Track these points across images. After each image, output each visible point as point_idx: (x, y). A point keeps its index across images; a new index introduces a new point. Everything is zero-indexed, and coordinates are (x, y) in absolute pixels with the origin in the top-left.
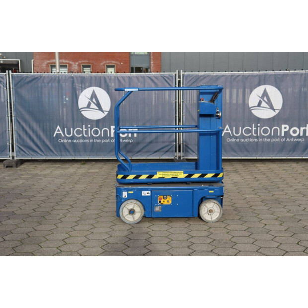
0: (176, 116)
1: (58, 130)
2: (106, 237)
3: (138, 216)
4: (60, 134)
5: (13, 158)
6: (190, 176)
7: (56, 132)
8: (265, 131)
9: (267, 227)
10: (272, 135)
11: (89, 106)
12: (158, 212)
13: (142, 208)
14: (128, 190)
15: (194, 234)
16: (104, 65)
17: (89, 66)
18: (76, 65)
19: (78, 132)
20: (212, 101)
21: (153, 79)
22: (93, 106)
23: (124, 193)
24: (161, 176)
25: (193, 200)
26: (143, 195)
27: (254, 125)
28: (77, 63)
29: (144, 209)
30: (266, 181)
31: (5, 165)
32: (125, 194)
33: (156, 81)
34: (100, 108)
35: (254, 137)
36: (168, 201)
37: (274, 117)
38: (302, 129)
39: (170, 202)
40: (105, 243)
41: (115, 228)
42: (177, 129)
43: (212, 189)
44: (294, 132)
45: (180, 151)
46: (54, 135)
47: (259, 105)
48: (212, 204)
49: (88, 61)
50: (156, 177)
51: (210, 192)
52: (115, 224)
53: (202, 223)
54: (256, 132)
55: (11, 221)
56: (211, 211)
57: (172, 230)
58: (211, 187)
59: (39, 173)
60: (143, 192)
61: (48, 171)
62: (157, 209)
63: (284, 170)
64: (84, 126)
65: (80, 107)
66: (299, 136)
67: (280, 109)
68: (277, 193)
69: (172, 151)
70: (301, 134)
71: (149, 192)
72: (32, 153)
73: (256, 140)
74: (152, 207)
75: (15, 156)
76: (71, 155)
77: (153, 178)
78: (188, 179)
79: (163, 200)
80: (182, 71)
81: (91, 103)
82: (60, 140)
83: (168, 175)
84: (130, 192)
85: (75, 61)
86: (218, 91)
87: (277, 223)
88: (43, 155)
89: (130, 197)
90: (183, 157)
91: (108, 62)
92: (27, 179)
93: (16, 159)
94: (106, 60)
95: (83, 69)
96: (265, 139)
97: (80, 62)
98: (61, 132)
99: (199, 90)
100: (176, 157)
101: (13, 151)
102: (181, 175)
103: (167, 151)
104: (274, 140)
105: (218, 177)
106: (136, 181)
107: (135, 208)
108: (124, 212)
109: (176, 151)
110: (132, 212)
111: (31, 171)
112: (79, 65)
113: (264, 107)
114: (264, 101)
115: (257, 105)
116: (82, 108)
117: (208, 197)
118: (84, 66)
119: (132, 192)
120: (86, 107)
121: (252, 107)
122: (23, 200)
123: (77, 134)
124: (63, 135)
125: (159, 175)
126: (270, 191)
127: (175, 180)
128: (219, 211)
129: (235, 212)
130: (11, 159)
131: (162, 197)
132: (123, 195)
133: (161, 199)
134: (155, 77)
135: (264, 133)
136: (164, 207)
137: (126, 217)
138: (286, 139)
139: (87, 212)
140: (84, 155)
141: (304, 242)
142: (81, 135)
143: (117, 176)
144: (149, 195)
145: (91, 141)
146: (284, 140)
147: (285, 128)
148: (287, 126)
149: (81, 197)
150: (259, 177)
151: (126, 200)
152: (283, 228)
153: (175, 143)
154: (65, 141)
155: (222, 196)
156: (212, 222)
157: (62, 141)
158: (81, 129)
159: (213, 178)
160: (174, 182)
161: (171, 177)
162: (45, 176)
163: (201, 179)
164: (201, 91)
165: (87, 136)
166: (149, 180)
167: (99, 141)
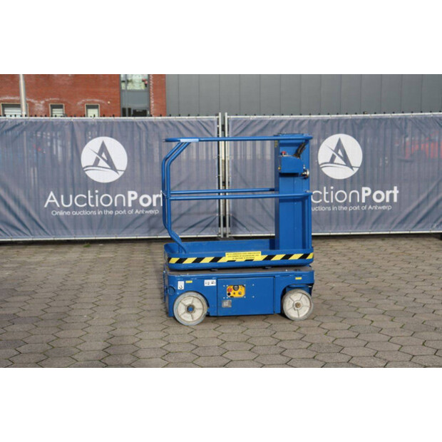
0: (219, 177)
1: (51, 198)
2: (163, 345)
3: (199, 314)
4: (55, 203)
6: (269, 257)
7: (48, 201)
8: (341, 196)
9: (374, 324)
10: (350, 201)
11: (96, 164)
12: (227, 308)
13: (205, 303)
14: (185, 279)
15: (281, 336)
16: (83, 105)
17: (61, 107)
18: (41, 105)
19: (81, 200)
20: (297, 154)
21: (187, 125)
22: (102, 163)
23: (179, 282)
24: (231, 259)
25: (274, 291)
26: (205, 285)
27: (325, 188)
28: (42, 102)
29: (208, 305)
30: (351, 265)
32: (181, 285)
33: (191, 128)
34: (112, 167)
35: (326, 205)
36: (240, 293)
37: (352, 177)
38: (388, 193)
39: (243, 294)
40: (165, 352)
41: (171, 331)
42: (221, 194)
43: (299, 275)
44: (379, 196)
45: (225, 226)
46: (46, 206)
47: (332, 161)
48: (300, 295)
49: (58, 99)
50: (223, 260)
51: (297, 278)
52: (168, 327)
53: (287, 322)
54: (328, 197)
55: (17, 327)
56: (297, 305)
57: (249, 332)
58: (298, 272)
59: (28, 260)
60: (206, 281)
61: (39, 258)
62: (226, 304)
63: (369, 249)
65: (84, 165)
66: (384, 203)
67: (359, 166)
68: (370, 280)
69: (215, 226)
70: (388, 200)
71: (215, 281)
72: (13, 232)
73: (329, 209)
74: (219, 302)
76: (70, 234)
77: (220, 261)
78: (268, 262)
79: (233, 291)
80: (226, 114)
81: (99, 160)
82: (54, 213)
83: (240, 257)
84: (187, 282)
85: (39, 99)
86: (304, 141)
87: (386, 318)
88: (29, 234)
89: (188, 289)
90: (230, 234)
91: (88, 100)
92: (14, 269)
94: (86, 98)
95: (52, 111)
96: (341, 208)
97: (47, 100)
98: (55, 201)
99: (278, 140)
100: (220, 234)
102: (258, 257)
103: (207, 226)
104: (353, 208)
105: (308, 258)
106: (197, 265)
107: (194, 304)
108: (180, 309)
109: (220, 226)
110: (190, 309)
111: (13, 258)
112: (46, 105)
113: (338, 164)
114: (338, 155)
115: (328, 161)
116: (87, 167)
117: (294, 286)
118: (53, 107)
119: (191, 282)
120: (92, 164)
121: (322, 164)
122: (22, 298)
123: (78, 203)
124: (58, 206)
125: (228, 257)
126: (360, 278)
127: (250, 264)
128: (309, 304)
129: (325, 307)
131: (232, 287)
132: (179, 286)
133: (230, 290)
134: (188, 122)
135: (339, 199)
136: (235, 301)
137: (182, 317)
138: (368, 207)
139: (123, 311)
140: (90, 234)
141: (431, 342)
143: (169, 259)
144: (214, 284)
145: (99, 213)
146: (365, 208)
147: (366, 191)
148: (369, 189)
149: (104, 292)
150: (338, 259)
151: (182, 292)
152: (397, 325)
153: (217, 215)
154: (61, 213)
155: (312, 284)
156: (301, 320)
157: (57, 213)
158: (85, 197)
159: (301, 260)
160: (249, 266)
161: (243, 260)
162: (38, 263)
163: (285, 262)
164: (281, 142)
165: (93, 206)
166: (214, 264)
167: (111, 212)
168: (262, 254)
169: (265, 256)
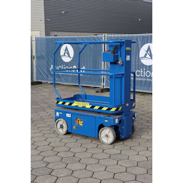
3: (65, 130)
5: (103, 86)
6: (93, 107)
11: (145, 56)
12: (74, 129)
14: (59, 111)
24: (76, 105)
26: (67, 116)
31: (95, 91)
50: (74, 105)
51: (106, 121)
56: (106, 136)
60: (67, 114)
62: (74, 127)
64: (141, 69)
65: (140, 57)
71: (70, 115)
74: (72, 126)
75: (104, 86)
77: (72, 105)
78: (91, 109)
79: (80, 122)
83: (80, 104)
89: (60, 117)
93: (105, 87)
101: (104, 82)
102: (88, 106)
106: (64, 106)
107: (63, 125)
110: (61, 127)
116: (142, 57)
119: (61, 113)
120: (143, 56)
127: (84, 109)
130: (102, 87)
131: (79, 120)
132: (57, 114)
140: (140, 89)
142: (140, 75)
144: (70, 117)
145: (145, 80)
151: (58, 118)
158: (140, 72)
161: (82, 106)
163: (100, 111)
165: (143, 76)
166: (70, 106)
168: (89, 105)
169: (91, 106)
